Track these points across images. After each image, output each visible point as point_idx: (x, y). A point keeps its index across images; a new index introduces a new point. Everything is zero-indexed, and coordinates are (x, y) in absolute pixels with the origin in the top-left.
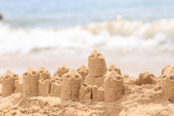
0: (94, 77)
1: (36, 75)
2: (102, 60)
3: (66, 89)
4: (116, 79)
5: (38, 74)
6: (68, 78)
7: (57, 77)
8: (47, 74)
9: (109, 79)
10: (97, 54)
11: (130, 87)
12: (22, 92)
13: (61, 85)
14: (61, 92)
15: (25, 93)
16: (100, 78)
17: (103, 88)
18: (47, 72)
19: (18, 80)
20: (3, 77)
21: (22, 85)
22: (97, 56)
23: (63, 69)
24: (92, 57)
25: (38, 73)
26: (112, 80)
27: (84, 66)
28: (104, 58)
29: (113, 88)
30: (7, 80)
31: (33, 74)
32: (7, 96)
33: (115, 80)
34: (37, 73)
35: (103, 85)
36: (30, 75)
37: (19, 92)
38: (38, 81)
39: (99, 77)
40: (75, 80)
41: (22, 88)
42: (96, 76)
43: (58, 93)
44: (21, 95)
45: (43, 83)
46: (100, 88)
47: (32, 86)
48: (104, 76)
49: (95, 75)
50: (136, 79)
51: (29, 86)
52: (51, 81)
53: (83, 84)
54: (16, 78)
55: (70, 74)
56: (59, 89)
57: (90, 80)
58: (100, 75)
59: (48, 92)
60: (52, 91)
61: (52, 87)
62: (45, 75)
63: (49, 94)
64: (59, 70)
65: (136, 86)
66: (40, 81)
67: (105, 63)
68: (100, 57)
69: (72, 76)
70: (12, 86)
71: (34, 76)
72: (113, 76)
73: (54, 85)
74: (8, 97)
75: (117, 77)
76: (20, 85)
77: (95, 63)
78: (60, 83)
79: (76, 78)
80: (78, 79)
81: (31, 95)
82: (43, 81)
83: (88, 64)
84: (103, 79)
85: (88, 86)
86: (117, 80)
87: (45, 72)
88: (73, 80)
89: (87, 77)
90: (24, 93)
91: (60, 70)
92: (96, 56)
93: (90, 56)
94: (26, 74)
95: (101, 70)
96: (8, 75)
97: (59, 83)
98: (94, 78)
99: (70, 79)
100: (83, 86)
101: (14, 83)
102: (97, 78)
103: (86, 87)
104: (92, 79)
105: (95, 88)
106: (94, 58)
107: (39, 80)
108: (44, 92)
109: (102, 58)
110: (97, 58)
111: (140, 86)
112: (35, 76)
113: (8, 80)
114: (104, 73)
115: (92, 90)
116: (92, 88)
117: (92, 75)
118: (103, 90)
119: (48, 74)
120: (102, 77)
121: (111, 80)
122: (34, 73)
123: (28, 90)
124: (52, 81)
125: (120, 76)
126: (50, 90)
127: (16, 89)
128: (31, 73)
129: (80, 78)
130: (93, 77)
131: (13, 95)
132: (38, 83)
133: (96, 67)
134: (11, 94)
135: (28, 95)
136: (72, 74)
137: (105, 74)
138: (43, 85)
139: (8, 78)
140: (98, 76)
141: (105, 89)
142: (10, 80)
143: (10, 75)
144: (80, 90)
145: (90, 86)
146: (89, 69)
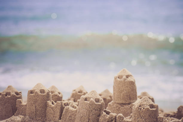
0: (120, 104)
1: (44, 94)
2: (132, 83)
3: (82, 115)
4: (148, 107)
5: (48, 94)
6: (86, 101)
7: (71, 101)
8: (58, 96)
9: (140, 106)
10: (126, 74)
11: (166, 119)
12: (25, 115)
13: (77, 110)
14: (75, 118)
15: (29, 116)
16: (128, 107)
17: (131, 118)
18: (59, 93)
19: (20, 100)
20: (2, 93)
21: (26, 106)
22: (126, 78)
23: (79, 92)
24: (119, 78)
25: (48, 92)
26: (144, 108)
27: (107, 91)
28: (134, 80)
29: (144, 119)
30: (6, 98)
31: (41, 93)
32: (5, 119)
33: (148, 109)
34: (46, 92)
35: (131, 114)
36: (37, 93)
37: (21, 115)
38: (46, 103)
39: (126, 105)
40: (95, 104)
41: (25, 109)
42: (123, 104)
43: (72, 119)
44: (23, 119)
45: (53, 106)
46: (126, 118)
47: (38, 107)
48: (133, 104)
49: (121, 102)
50: (174, 113)
51: (34, 108)
52: (63, 104)
53: (105, 111)
54: (18, 96)
55: (89, 97)
56: (73, 114)
57: (114, 108)
58: (127, 103)
59: (58, 117)
60: (63, 117)
61: (64, 112)
62: (56, 97)
63: (60, 120)
64: (74, 92)
65: (174, 118)
66: (50, 103)
67: (136, 87)
68: (130, 79)
69: (92, 99)
70: (12, 106)
71: (42, 96)
72: (145, 103)
73: (67, 109)
74: (7, 120)
75: (150, 105)
76: (23, 106)
77: (123, 86)
78: (75, 108)
79: (96, 102)
80: (99, 103)
81: (36, 120)
82: (53, 103)
83: (114, 87)
84: (131, 107)
85: (111, 114)
86: (150, 108)
87: (56, 93)
88: (92, 104)
89: (110, 103)
90: (27, 117)
91: (76, 93)
92: (124, 77)
93: (117, 77)
94: (31, 92)
95: (129, 96)
96: (8, 91)
97: (73, 107)
98: (119, 106)
99: (89, 102)
100: (104, 113)
101: (16, 102)
102: (123, 106)
103: (108, 115)
104: (117, 107)
105: (120, 117)
106: (122, 79)
107: (48, 101)
108: (54, 117)
109: (132, 80)
110: (125, 80)
111: (179, 119)
112: (44, 96)
113: (8, 98)
114: (133, 100)
115: (116, 120)
116: (116, 117)
117: (116, 102)
118: (130, 120)
119: (60, 95)
120: (130, 105)
121: (142, 109)
122: (42, 91)
123: (33, 112)
124: (65, 104)
125: (154, 104)
126: (61, 116)
127: (17, 110)
128: (39, 91)
129: (101, 102)
130: (118, 104)
131: (13, 118)
132: (46, 105)
133: (123, 91)
134: (10, 117)
135: (32, 119)
136: (92, 96)
137: (134, 102)
138: (52, 108)
139: (8, 96)
140: (124, 104)
141: (133, 119)
142: (10, 98)
143: (11, 91)
144: (101, 118)
145: (114, 114)
146: (114, 94)
